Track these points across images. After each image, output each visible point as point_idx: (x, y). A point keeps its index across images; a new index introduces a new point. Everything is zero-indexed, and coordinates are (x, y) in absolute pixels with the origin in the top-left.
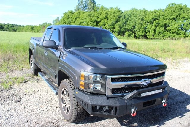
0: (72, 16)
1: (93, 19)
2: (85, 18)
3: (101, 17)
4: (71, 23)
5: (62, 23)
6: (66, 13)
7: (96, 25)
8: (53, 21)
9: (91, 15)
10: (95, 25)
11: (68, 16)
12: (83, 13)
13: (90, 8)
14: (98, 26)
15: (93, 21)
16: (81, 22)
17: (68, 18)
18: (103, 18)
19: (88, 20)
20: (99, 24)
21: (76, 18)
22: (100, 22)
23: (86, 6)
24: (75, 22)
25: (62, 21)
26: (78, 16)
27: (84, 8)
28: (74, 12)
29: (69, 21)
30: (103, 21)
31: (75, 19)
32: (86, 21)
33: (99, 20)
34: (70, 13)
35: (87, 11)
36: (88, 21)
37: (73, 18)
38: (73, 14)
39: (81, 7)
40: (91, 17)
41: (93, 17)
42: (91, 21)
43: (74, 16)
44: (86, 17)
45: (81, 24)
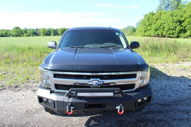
0: (152, 18)
1: (175, 19)
2: (167, 19)
3: (185, 16)
4: (151, 25)
5: (143, 25)
6: (146, 15)
7: (180, 25)
8: (137, 24)
9: (174, 15)
10: (178, 25)
11: (149, 18)
12: (165, 14)
13: (173, 7)
14: (181, 26)
15: (176, 21)
16: (162, 23)
17: (148, 20)
18: (188, 17)
19: (170, 20)
20: (182, 24)
21: (157, 20)
22: (184, 21)
23: (168, 5)
24: (155, 23)
25: (142, 24)
26: (159, 17)
27: (166, 7)
28: (155, 13)
29: (149, 22)
30: (187, 20)
31: (155, 20)
32: (168, 22)
33: (183, 19)
34: (151, 14)
35: (169, 10)
36: (169, 22)
37: (153, 19)
38: (154, 15)
39: (163, 7)
40: (174, 17)
41: (175, 16)
42: (173, 22)
43: (155, 17)
44: (167, 17)
45: (162, 25)
